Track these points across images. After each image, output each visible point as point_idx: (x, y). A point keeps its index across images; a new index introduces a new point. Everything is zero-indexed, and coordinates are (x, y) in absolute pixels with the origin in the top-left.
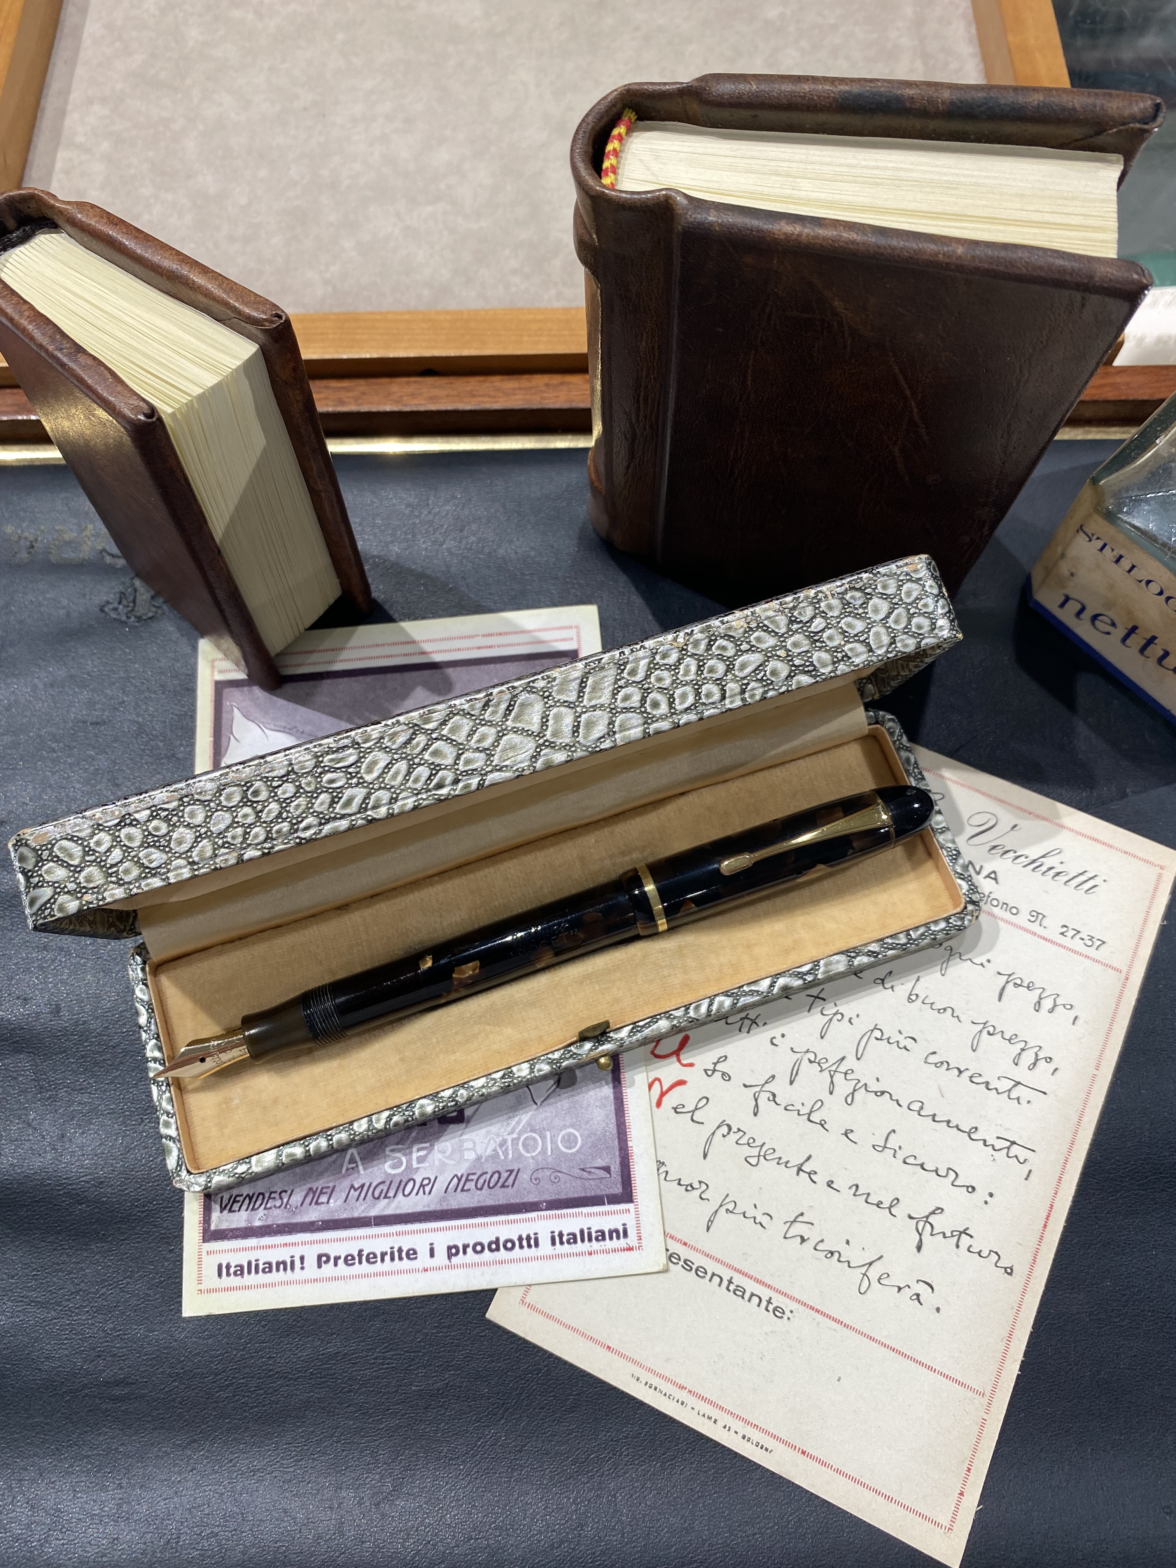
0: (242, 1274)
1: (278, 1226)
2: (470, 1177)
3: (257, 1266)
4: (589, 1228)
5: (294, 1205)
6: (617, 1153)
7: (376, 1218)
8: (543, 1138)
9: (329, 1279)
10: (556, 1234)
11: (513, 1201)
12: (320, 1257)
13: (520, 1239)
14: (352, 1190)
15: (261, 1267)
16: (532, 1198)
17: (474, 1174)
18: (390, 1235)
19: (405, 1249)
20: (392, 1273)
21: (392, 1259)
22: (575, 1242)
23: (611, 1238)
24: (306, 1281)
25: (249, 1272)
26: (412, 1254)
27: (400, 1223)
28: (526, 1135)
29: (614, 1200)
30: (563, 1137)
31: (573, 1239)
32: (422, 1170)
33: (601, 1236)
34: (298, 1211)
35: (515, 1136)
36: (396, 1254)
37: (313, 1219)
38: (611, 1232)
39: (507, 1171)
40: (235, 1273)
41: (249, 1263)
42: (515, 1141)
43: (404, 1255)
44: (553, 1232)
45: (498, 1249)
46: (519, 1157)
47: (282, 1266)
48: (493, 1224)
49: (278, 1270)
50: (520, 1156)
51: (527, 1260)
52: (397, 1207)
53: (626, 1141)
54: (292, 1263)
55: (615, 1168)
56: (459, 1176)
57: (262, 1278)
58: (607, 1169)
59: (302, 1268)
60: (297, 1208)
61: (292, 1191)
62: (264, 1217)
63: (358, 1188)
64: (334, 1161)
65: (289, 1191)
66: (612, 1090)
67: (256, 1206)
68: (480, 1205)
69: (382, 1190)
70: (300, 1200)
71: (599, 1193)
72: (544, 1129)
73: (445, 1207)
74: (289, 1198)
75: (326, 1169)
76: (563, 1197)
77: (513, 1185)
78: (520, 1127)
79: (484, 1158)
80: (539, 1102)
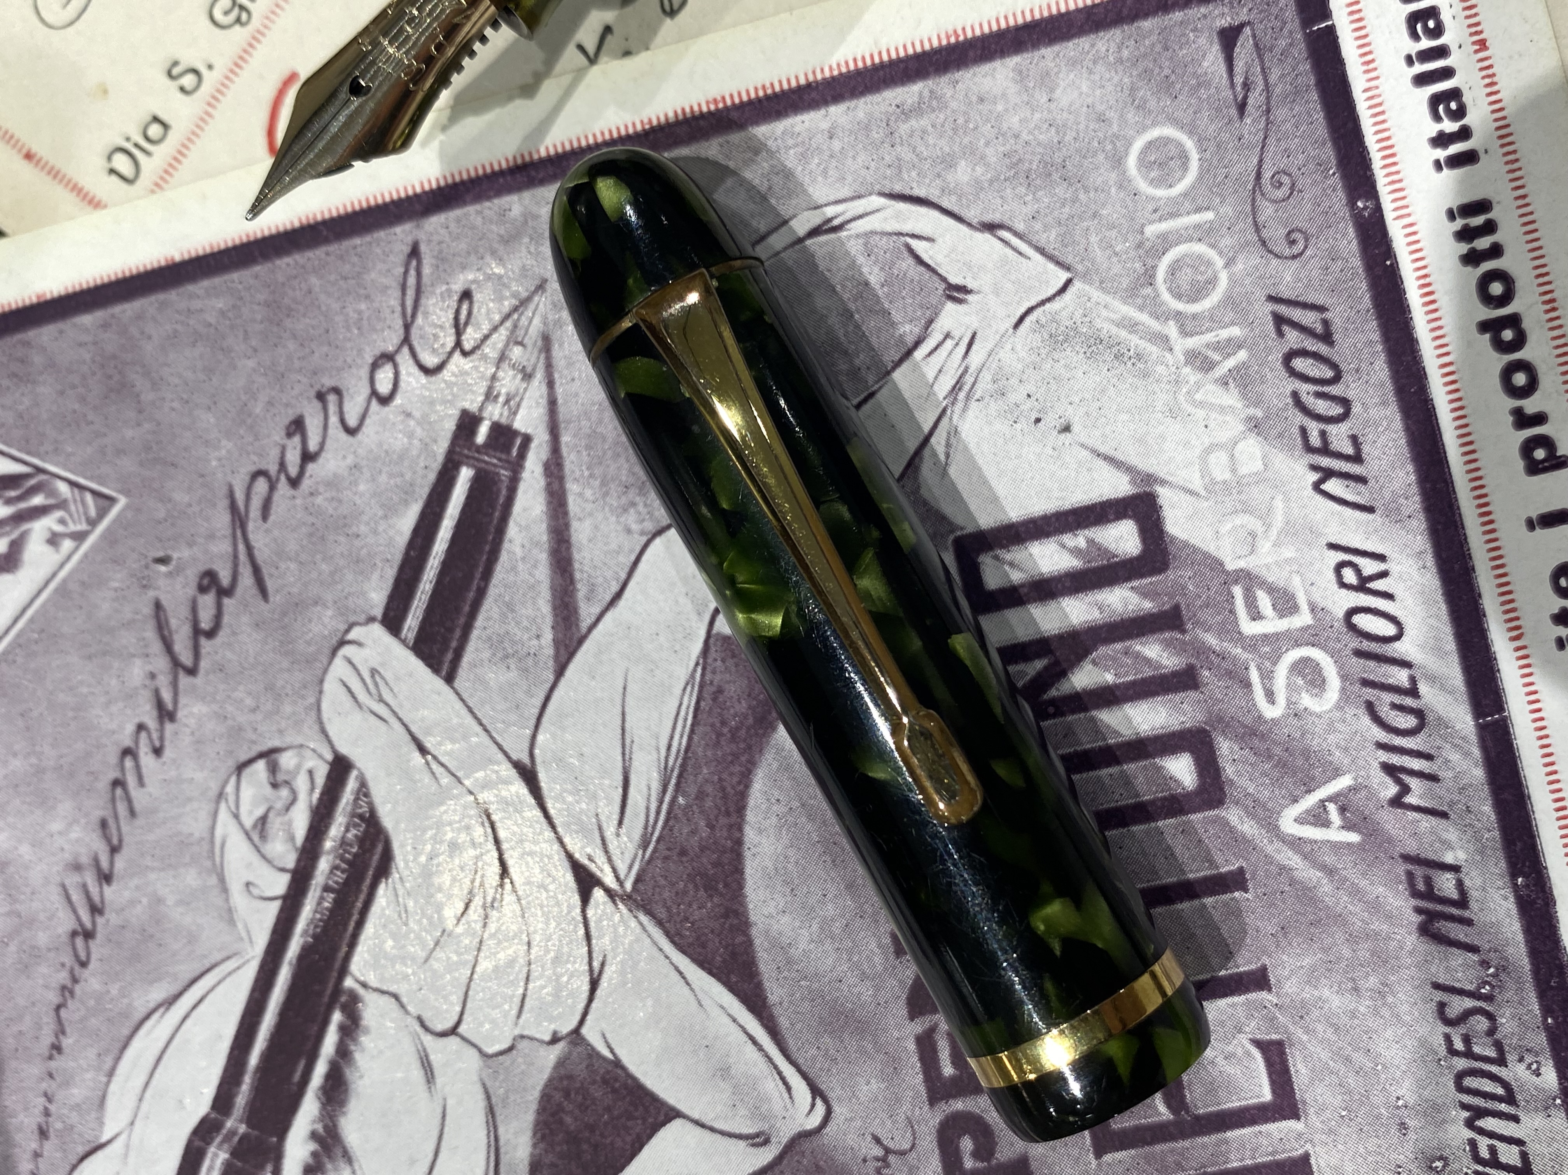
2: (1315, 440)
4: (1409, 60)
5: (1480, 971)
7: (1479, 714)
8: (1166, 242)
13: (1472, 259)
16: (1350, 242)
17: (1304, 431)
18: (1522, 658)
22: (1456, 93)
27: (1483, 634)
28: (1166, 296)
30: (1152, 183)
31: (1447, 103)
32: (1317, 597)
33: (1424, 21)
34: (1494, 958)
35: (1172, 330)
37: (1512, 905)
39: (1280, 334)
44: (1438, 166)
48: (1441, 349)
50: (1229, 301)
51: (1529, 230)
56: (1315, 477)
58: (1229, 38)
60: (1485, 964)
61: (1437, 986)
62: (1529, 1059)
63: (1399, 781)
64: (1330, 872)
65: (1439, 996)
66: (997, 64)
67: (1500, 1091)
68: (1392, 398)
69: (1395, 706)
70: (1458, 958)
71: (1300, 50)
72: (1139, 246)
73: (1413, 504)
74: (1461, 992)
75: (1356, 892)
76: (1329, 153)
77: (1321, 309)
78: (1144, 318)
79: (1252, 411)
80: (1064, 276)
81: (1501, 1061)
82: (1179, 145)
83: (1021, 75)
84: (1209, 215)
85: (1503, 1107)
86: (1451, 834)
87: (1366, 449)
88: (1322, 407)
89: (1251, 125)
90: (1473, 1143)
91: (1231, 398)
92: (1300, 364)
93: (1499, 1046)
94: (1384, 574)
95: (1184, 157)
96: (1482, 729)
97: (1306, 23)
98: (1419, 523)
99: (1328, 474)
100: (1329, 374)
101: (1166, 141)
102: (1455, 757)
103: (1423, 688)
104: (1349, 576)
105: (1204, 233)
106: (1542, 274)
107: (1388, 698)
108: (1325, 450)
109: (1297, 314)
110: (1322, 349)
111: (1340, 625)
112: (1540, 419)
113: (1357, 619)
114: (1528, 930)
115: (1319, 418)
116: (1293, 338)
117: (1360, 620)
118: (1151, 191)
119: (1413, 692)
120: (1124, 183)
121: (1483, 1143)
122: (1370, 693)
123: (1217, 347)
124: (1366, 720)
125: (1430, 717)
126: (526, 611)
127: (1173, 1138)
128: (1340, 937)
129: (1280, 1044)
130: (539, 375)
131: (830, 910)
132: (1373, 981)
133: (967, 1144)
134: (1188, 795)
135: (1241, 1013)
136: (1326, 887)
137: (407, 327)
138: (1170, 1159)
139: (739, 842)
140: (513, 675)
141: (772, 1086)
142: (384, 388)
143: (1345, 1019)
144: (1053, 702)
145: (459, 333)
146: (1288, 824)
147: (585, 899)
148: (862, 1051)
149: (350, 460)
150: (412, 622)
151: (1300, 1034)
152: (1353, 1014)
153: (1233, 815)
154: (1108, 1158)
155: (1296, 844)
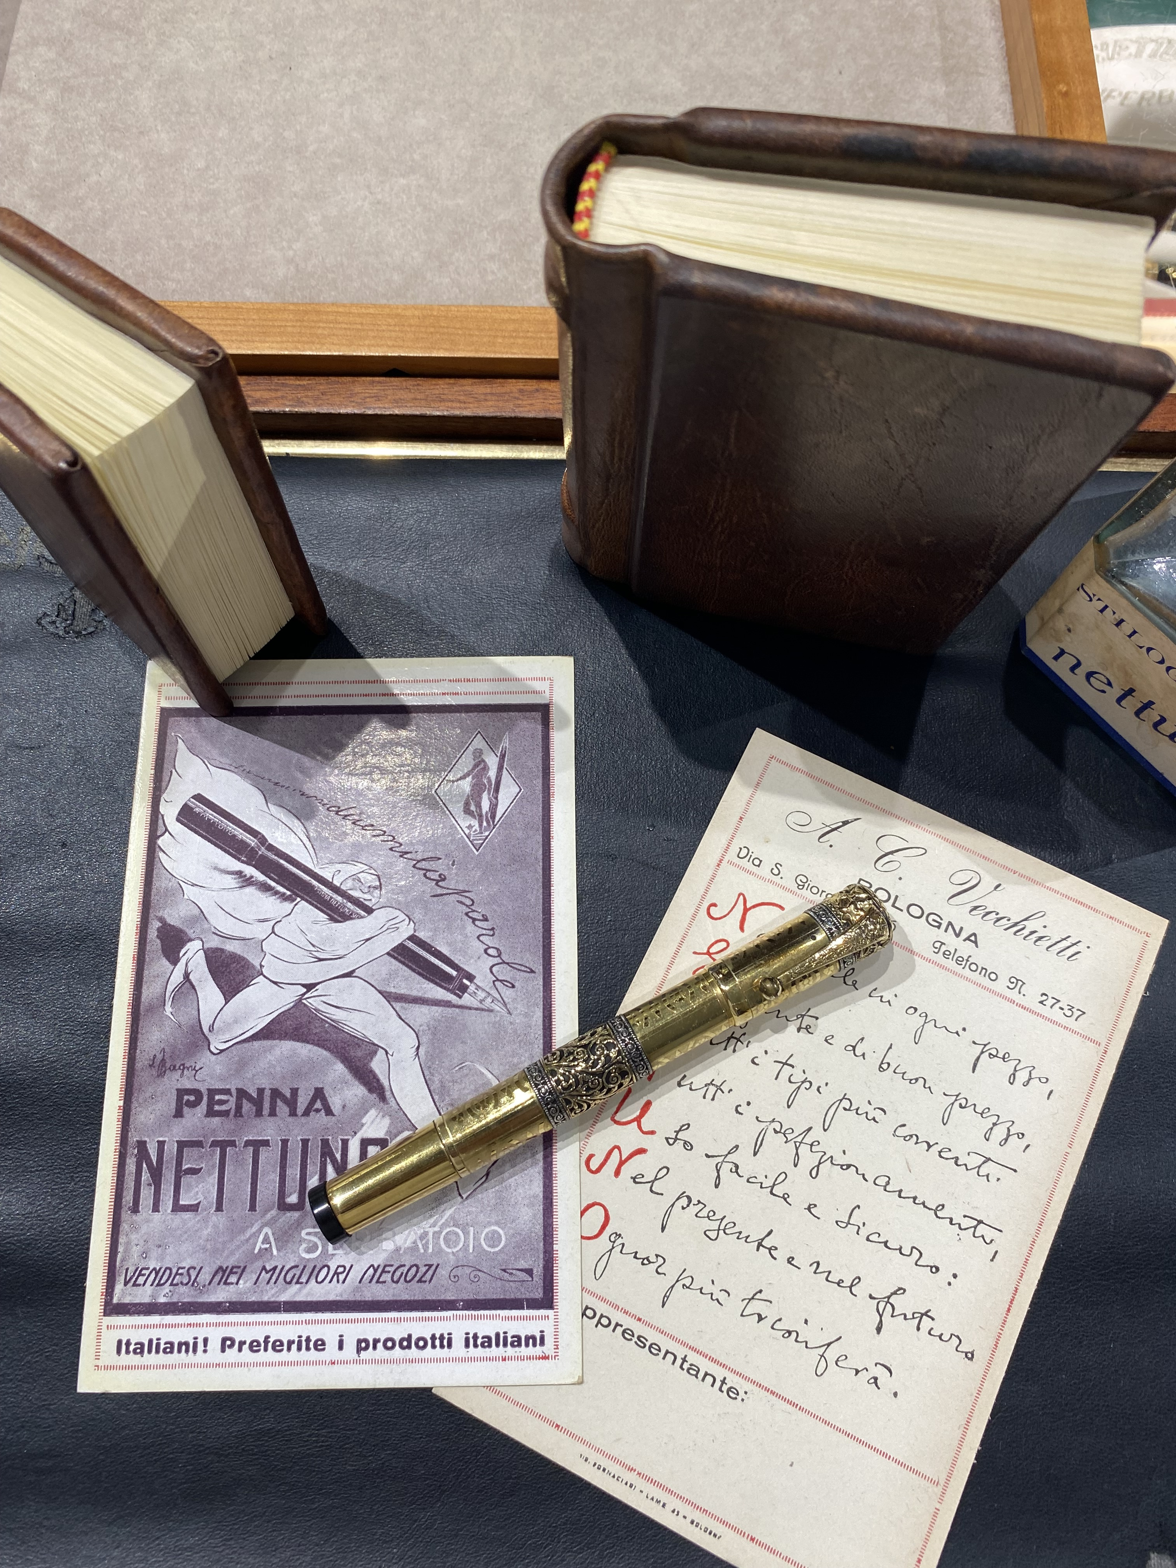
0: (142, 1353)
1: (183, 1303)
2: (387, 1269)
3: (158, 1345)
4: (505, 1333)
5: (202, 1284)
6: (542, 1256)
7: (285, 1303)
8: (466, 1234)
9: (232, 1365)
10: (471, 1336)
11: (429, 1298)
12: (224, 1340)
13: (433, 1337)
14: (264, 1272)
15: (162, 1346)
16: (450, 1296)
17: (392, 1266)
18: (299, 1323)
19: (313, 1339)
20: (298, 1363)
21: (299, 1349)
22: (490, 1346)
23: (527, 1345)
24: (207, 1366)
25: (150, 1351)
26: (320, 1345)
27: (310, 1311)
28: (448, 1229)
29: (534, 1304)
30: (487, 1234)
31: (487, 1342)
32: (336, 1257)
33: (517, 1341)
34: (205, 1290)
35: (437, 1229)
36: (304, 1344)
37: (221, 1300)
38: (527, 1338)
39: (426, 1265)
40: (135, 1351)
41: (151, 1341)
42: (437, 1235)
43: (311, 1345)
44: (467, 1334)
45: (409, 1347)
46: (439, 1252)
47: (184, 1347)
48: (406, 1320)
49: (179, 1351)
50: (441, 1250)
51: (439, 1360)
52: (308, 1294)
53: (552, 1244)
54: (195, 1345)
55: (538, 1271)
56: (376, 1266)
57: (162, 1359)
58: (529, 1272)
59: (205, 1351)
60: (204, 1286)
61: (201, 1268)
62: (170, 1294)
63: (270, 1270)
64: (247, 1240)
65: (198, 1268)
66: (542, 1189)
67: (162, 1282)
68: (395, 1298)
69: (295, 1275)
70: (208, 1278)
71: (519, 1296)
72: (467, 1224)
73: (358, 1298)
74: (197, 1276)
75: (239, 1247)
76: (481, 1297)
77: (430, 1281)
78: (443, 1221)
79: (403, 1249)
80: (465, 1196)
81: (171, 1284)
82: (498, 1246)
83: (535, 1196)
84: (471, 1251)
85: (157, 1282)
86: (249, 1284)
87: (380, 1285)
88: (398, 1274)
89: (498, 1272)
90: (148, 1269)
91: (408, 1244)
92: (414, 1269)
93: (177, 1285)
94: (338, 1281)
95: (493, 1247)
96: (280, 1303)
97: (527, 1300)
98: (351, 1298)
99: (376, 1271)
100: (408, 1279)
101: (500, 1242)
102: (273, 1292)
103: (298, 1286)
104: (341, 1270)
105: (466, 1247)
106: (422, 1361)
107: (298, 1273)
108: (383, 1271)
109: (430, 1272)
110: (417, 1279)
111: (325, 1263)
112: (375, 1348)
113: (326, 1269)
114: (211, 1303)
115: (394, 1272)
116: (423, 1269)
117: (325, 1270)
118: (484, 1233)
119: (298, 1282)
120: (490, 1224)
121: (147, 1272)
122: (301, 1267)
123: (427, 1243)
124: (293, 1264)
125: (288, 1286)
126: (403, 985)
127: (176, 1168)
128: (226, 1239)
129: (197, 1211)
130: (480, 1006)
131: (278, 1069)
132: (209, 1247)
133: (192, 1098)
134: (284, 1198)
135: (210, 1199)
136: (243, 1238)
137: (508, 964)
138: (170, 1166)
139: (308, 1043)
140: (384, 976)
141: (227, 1037)
142: (491, 951)
143: (199, 1234)
144: (326, 1160)
145: (501, 981)
146: (267, 1230)
147: (304, 986)
148: (231, 1070)
149: (469, 934)
150: (411, 945)
151: (198, 1218)
152: (200, 1238)
153: (274, 1212)
154: (176, 1145)
155: (260, 1231)
